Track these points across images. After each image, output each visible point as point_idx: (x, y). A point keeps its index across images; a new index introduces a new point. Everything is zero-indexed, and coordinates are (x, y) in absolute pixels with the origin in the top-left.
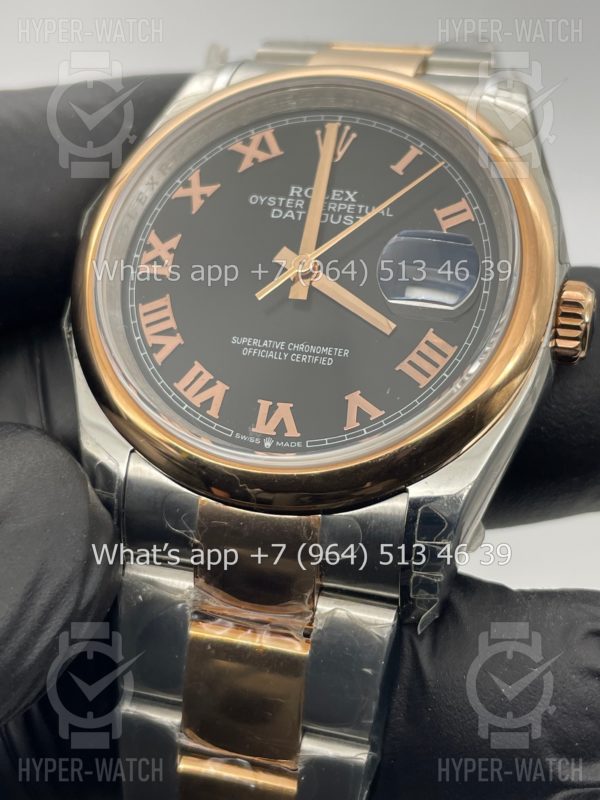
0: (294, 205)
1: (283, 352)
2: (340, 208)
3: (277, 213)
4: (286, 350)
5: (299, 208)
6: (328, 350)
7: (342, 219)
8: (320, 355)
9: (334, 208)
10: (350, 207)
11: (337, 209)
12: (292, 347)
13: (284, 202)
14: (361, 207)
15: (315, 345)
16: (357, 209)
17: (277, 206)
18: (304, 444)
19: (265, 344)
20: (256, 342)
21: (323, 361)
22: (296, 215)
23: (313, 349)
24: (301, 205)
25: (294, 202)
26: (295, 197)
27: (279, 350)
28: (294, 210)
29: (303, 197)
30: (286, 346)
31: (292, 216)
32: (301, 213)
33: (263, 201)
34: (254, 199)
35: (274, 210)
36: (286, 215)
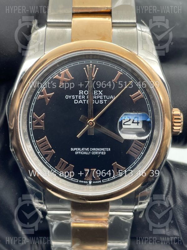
0: (81, 98)
1: (89, 151)
2: (97, 97)
3: (76, 102)
4: (90, 151)
5: (83, 99)
6: (103, 149)
7: (99, 102)
8: (101, 151)
9: (95, 98)
10: (101, 97)
11: (96, 98)
12: (91, 149)
13: (78, 97)
14: (105, 96)
15: (99, 148)
16: (103, 97)
17: (75, 99)
18: (102, 181)
19: (82, 149)
20: (79, 149)
21: (102, 153)
22: (83, 102)
23: (98, 149)
24: (84, 98)
25: (81, 97)
26: (81, 95)
27: (87, 151)
28: (82, 99)
29: (84, 95)
30: (89, 149)
31: (82, 102)
32: (84, 100)
33: (70, 97)
34: (67, 97)
35: (75, 100)
36: (80, 102)
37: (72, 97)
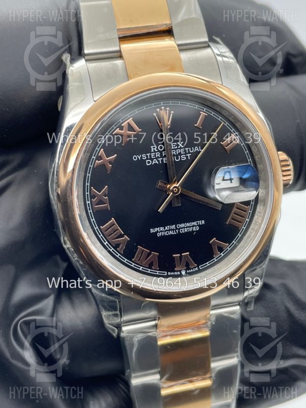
0: (155, 156)
1: (175, 230)
3: (149, 162)
4: (177, 229)
5: (158, 157)
6: (195, 223)
7: (181, 158)
8: (192, 226)
10: (182, 150)
11: (176, 153)
13: (150, 156)
14: (187, 149)
15: (189, 222)
16: (185, 151)
17: (147, 159)
18: (199, 268)
19: (166, 228)
20: (162, 229)
21: (194, 229)
23: (188, 224)
24: (159, 155)
25: (155, 154)
27: (173, 230)
28: (156, 158)
30: (176, 227)
31: (157, 162)
32: (160, 159)
33: (139, 157)
34: (135, 158)
35: (147, 161)
36: (154, 162)
37: (142, 157)
